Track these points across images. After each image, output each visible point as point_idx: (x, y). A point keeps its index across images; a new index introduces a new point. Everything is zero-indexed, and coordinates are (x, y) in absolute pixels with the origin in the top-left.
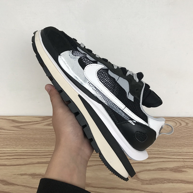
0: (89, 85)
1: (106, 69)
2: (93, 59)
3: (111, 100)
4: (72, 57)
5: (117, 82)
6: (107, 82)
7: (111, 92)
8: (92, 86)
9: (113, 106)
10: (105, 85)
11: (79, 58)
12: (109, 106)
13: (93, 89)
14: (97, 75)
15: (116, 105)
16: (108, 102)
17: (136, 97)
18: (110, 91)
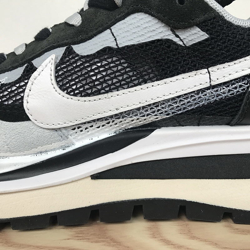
0: (81, 131)
1: (65, 54)
2: (18, 72)
3: (162, 99)
5: (120, 46)
6: (104, 77)
7: (139, 84)
8: (90, 124)
9: (182, 103)
10: (107, 89)
12: (173, 113)
13: (99, 127)
14: (64, 93)
15: (185, 94)
16: (160, 112)
17: (202, 18)
18: (135, 85)
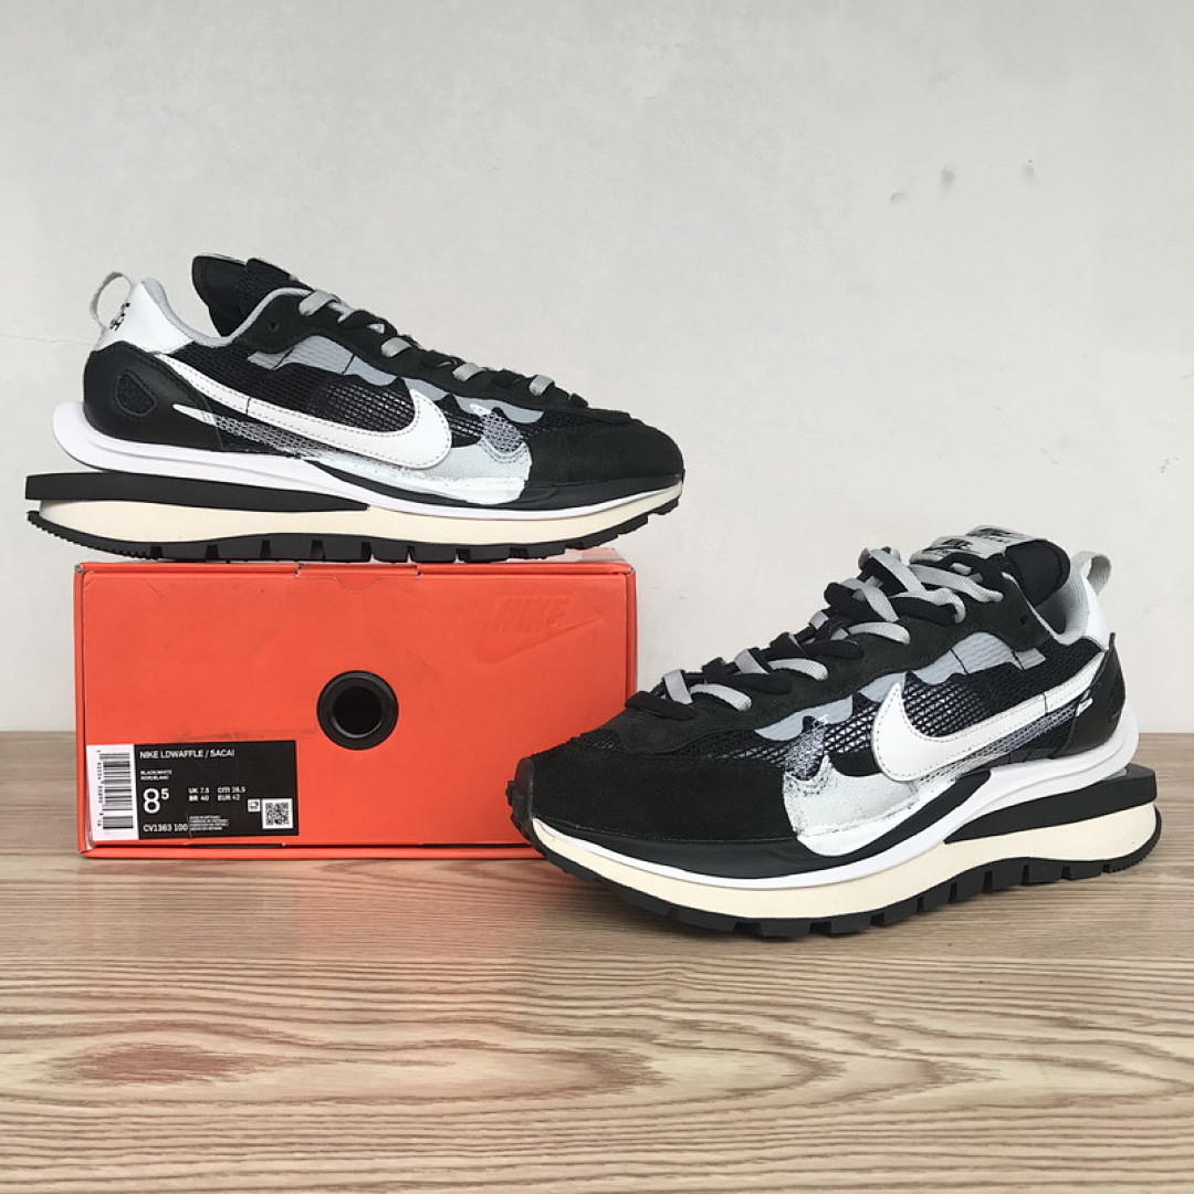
4: (818, 789)
11: (830, 764)
17: (1040, 643)
